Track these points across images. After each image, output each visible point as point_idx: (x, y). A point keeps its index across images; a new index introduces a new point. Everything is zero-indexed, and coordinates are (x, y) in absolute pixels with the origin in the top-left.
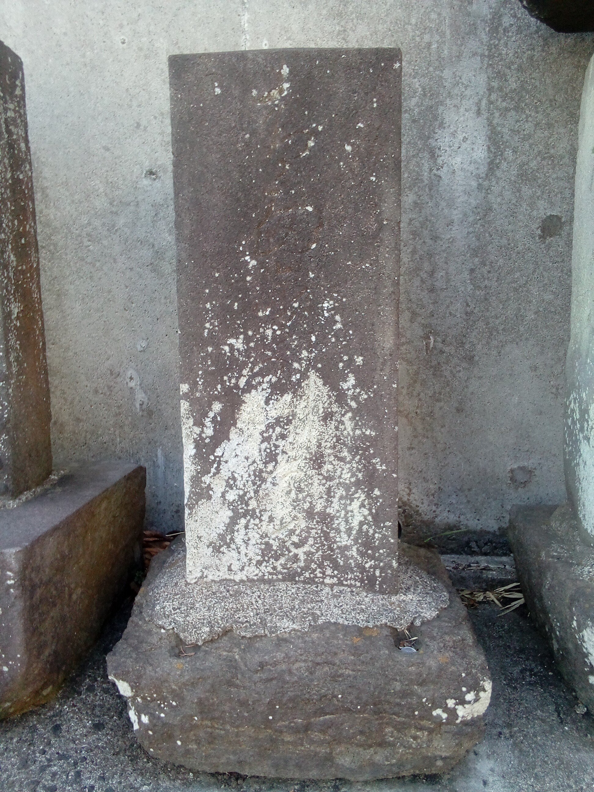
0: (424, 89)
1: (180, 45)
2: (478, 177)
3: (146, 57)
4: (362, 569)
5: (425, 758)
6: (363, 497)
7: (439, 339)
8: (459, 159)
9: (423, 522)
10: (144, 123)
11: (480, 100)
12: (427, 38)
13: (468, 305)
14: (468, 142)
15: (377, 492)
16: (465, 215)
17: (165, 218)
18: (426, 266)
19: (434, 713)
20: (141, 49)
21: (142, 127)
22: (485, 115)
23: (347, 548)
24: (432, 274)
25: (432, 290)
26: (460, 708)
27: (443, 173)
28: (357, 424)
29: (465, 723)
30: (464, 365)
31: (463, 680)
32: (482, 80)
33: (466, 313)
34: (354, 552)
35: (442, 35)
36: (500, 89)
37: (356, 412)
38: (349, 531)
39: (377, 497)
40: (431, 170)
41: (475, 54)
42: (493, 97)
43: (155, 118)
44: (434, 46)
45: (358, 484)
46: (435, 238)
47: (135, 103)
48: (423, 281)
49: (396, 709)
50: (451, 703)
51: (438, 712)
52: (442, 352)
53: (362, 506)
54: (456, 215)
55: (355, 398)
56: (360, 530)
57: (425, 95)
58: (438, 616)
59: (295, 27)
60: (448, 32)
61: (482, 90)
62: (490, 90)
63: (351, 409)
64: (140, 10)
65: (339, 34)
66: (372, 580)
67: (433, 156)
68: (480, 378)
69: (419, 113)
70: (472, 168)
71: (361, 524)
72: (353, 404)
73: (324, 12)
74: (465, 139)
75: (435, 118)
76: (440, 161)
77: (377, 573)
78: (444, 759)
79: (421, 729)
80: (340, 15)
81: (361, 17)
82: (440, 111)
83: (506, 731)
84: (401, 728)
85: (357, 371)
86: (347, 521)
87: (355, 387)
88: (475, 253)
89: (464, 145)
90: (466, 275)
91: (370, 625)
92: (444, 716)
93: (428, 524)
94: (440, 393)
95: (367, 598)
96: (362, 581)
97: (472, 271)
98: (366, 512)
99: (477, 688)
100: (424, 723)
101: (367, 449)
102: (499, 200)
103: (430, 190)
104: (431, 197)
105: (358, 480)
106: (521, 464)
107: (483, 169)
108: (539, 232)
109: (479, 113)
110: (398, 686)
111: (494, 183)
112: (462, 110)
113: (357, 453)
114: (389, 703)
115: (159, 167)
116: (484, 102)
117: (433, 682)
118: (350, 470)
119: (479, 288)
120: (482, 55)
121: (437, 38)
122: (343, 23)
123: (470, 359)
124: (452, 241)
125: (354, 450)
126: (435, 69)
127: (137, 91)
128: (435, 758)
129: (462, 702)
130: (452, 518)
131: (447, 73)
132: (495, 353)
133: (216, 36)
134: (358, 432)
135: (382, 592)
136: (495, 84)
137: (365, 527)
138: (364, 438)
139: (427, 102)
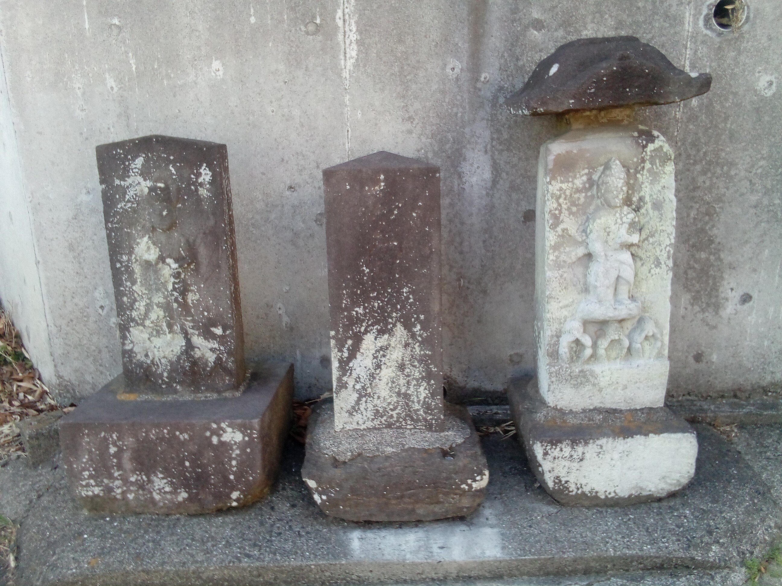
0: (454, 140)
1: (308, 113)
2: (486, 188)
3: (287, 120)
4: (425, 420)
5: (458, 508)
6: (425, 384)
7: (466, 281)
8: (475, 179)
9: (459, 387)
10: (286, 158)
11: (487, 145)
12: (455, 110)
13: (482, 261)
14: (480, 169)
15: (432, 382)
16: (479, 209)
17: (299, 214)
18: (458, 239)
19: (462, 486)
20: (283, 116)
21: (285, 161)
22: (490, 153)
23: (418, 410)
24: (461, 243)
25: (461, 253)
26: (473, 483)
27: (466, 186)
28: (421, 349)
29: (476, 491)
30: (481, 295)
31: (475, 470)
32: (487, 133)
33: (482, 266)
34: (421, 412)
35: (464, 108)
36: (498, 139)
37: (421, 343)
38: (419, 402)
39: (433, 384)
40: (459, 185)
41: (483, 119)
42: (494, 143)
43: (293, 155)
44: (460, 115)
45: (423, 378)
46: (462, 223)
47: (280, 147)
48: (455, 248)
49: (444, 486)
50: (469, 481)
51: (463, 486)
52: (468, 288)
53: (425, 389)
54: (474, 210)
55: (420, 336)
56: (424, 401)
57: (454, 143)
58: (464, 442)
59: (377, 103)
60: (467, 107)
61: (488, 139)
62: (492, 139)
63: (419, 341)
64: (283, 93)
65: (404, 107)
66: (431, 425)
67: (460, 176)
68: (491, 303)
69: (451, 153)
70: (483, 183)
71: (425, 398)
72: (420, 339)
73: (394, 95)
74: (478, 167)
75: (461, 155)
76: (464, 180)
77: (434, 422)
78: (466, 508)
79: (456, 494)
80: (404, 97)
81: (416, 98)
82: (463, 151)
83: (499, 496)
84: (446, 494)
85: (421, 322)
86: (418, 397)
87: (420, 330)
88: (486, 231)
89: (478, 171)
90: (481, 244)
91: (431, 448)
92: (467, 487)
93: (462, 388)
94: (467, 312)
95: (428, 435)
96: (426, 426)
97: (484, 242)
98: (427, 392)
99: (481, 474)
100: (457, 491)
101: (427, 361)
102: (499, 201)
103: (459, 196)
104: (460, 200)
105: (423, 376)
106: (516, 351)
107: (489, 184)
108: (522, 219)
109: (486, 152)
110: (444, 475)
111: (495, 192)
112: (476, 151)
113: (422, 363)
114: (441, 483)
115: (296, 184)
116: (489, 147)
117: (462, 473)
118: (419, 371)
119: (488, 251)
120: (488, 120)
121: (461, 110)
122: (406, 101)
123: (485, 292)
124: (472, 225)
125: (420, 361)
126: (460, 128)
127: (282, 139)
128: (463, 508)
129: (475, 481)
130: (476, 384)
131: (467, 130)
132: (499, 288)
133: (330, 108)
134: (422, 352)
135: (436, 431)
136: (495, 136)
137: (427, 399)
138: (425, 355)
139: (456, 146)
